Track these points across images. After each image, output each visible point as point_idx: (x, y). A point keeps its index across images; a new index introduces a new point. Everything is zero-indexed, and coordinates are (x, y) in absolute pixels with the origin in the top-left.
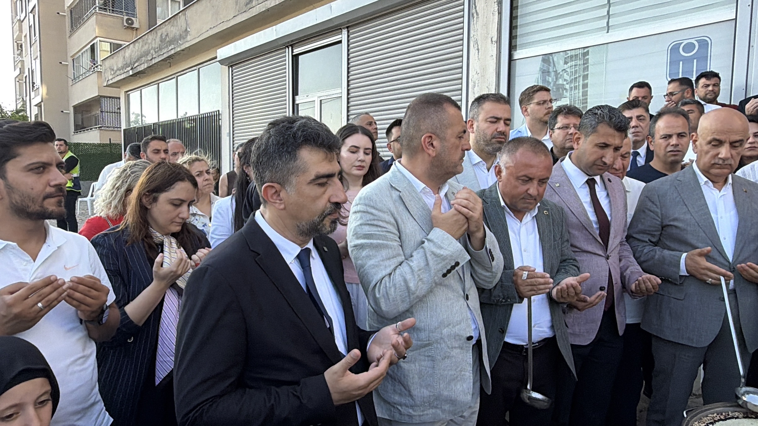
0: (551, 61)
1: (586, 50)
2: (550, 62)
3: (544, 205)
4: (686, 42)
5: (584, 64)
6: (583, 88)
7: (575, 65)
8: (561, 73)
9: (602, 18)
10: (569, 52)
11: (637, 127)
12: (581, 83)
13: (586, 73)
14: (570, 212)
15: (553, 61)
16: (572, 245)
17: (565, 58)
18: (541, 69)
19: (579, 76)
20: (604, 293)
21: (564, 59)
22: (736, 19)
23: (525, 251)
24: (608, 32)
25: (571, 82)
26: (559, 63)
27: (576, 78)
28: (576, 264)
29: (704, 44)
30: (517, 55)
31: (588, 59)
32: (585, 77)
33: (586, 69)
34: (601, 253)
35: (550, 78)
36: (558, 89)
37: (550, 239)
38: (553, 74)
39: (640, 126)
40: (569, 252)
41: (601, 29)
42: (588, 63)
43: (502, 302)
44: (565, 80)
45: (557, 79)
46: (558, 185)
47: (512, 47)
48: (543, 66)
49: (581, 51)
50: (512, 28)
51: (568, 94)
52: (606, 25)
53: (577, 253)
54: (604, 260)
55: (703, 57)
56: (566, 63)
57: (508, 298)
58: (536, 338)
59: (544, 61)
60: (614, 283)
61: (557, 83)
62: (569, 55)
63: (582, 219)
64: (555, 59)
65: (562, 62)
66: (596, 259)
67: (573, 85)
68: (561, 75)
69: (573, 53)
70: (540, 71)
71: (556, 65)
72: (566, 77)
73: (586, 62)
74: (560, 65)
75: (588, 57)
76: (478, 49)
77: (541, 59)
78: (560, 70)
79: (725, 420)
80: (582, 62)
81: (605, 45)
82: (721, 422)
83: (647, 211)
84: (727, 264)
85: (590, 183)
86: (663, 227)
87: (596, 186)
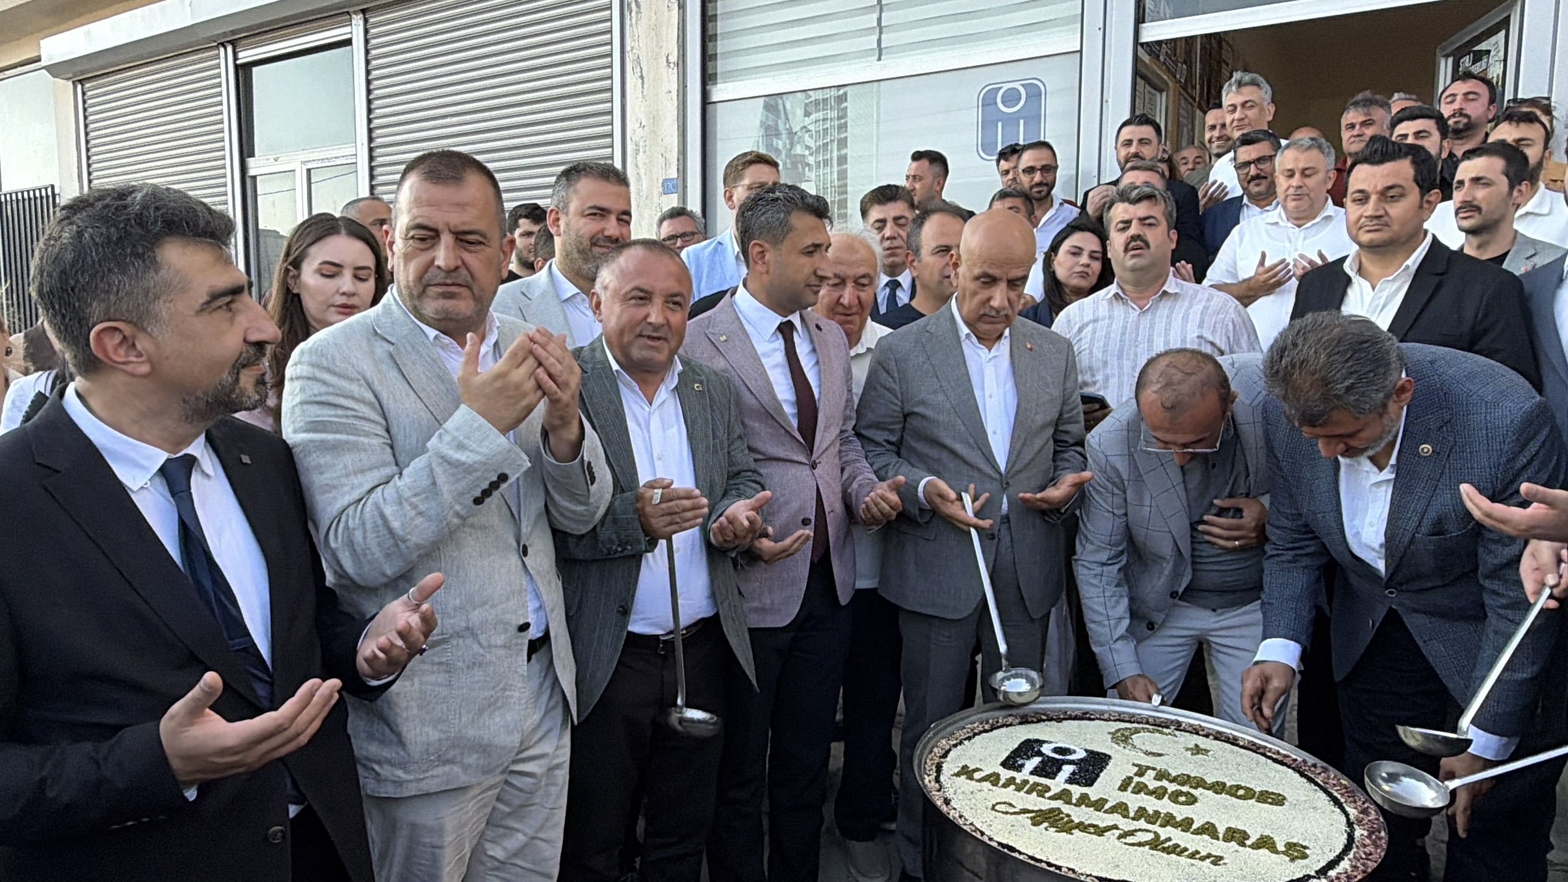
0: (781, 108)
1: (841, 92)
2: (778, 110)
3: (691, 372)
4: (1006, 87)
5: (839, 118)
6: (839, 164)
7: (824, 120)
8: (799, 134)
9: (868, 31)
10: (810, 93)
11: (894, 238)
12: (835, 154)
13: (843, 136)
14: (743, 388)
15: (784, 107)
16: (751, 449)
17: (806, 105)
18: (762, 123)
19: (832, 141)
20: (809, 531)
21: (803, 106)
22: (1081, 51)
23: (659, 459)
24: (879, 59)
25: (817, 151)
26: (794, 114)
27: (825, 145)
29: (1035, 93)
30: (719, 92)
31: (846, 109)
32: (843, 143)
33: (843, 127)
34: (802, 459)
35: (780, 143)
36: (794, 164)
37: (706, 436)
38: (784, 136)
39: (899, 235)
40: (745, 459)
41: (867, 53)
42: (845, 116)
44: (808, 147)
45: (792, 144)
46: (723, 338)
47: (708, 78)
48: (767, 117)
49: (834, 92)
50: (707, 38)
51: (813, 175)
52: (875, 46)
53: (759, 463)
54: (806, 471)
55: (1034, 117)
56: (807, 114)
57: (628, 543)
58: (685, 620)
59: (767, 107)
60: (827, 510)
61: (793, 152)
62: (813, 99)
63: (765, 399)
64: (788, 106)
65: (800, 112)
66: (794, 470)
67: (821, 158)
68: (800, 138)
69: (819, 95)
70: (761, 126)
71: (790, 117)
72: (810, 142)
73: (843, 115)
74: (798, 120)
75: (845, 105)
76: (642, 77)
77: (762, 104)
78: (798, 128)
79: (992, 730)
80: (835, 114)
81: (875, 84)
82: (984, 735)
83: (878, 387)
84: (997, 476)
85: (786, 330)
86: (906, 416)
87: (795, 334)
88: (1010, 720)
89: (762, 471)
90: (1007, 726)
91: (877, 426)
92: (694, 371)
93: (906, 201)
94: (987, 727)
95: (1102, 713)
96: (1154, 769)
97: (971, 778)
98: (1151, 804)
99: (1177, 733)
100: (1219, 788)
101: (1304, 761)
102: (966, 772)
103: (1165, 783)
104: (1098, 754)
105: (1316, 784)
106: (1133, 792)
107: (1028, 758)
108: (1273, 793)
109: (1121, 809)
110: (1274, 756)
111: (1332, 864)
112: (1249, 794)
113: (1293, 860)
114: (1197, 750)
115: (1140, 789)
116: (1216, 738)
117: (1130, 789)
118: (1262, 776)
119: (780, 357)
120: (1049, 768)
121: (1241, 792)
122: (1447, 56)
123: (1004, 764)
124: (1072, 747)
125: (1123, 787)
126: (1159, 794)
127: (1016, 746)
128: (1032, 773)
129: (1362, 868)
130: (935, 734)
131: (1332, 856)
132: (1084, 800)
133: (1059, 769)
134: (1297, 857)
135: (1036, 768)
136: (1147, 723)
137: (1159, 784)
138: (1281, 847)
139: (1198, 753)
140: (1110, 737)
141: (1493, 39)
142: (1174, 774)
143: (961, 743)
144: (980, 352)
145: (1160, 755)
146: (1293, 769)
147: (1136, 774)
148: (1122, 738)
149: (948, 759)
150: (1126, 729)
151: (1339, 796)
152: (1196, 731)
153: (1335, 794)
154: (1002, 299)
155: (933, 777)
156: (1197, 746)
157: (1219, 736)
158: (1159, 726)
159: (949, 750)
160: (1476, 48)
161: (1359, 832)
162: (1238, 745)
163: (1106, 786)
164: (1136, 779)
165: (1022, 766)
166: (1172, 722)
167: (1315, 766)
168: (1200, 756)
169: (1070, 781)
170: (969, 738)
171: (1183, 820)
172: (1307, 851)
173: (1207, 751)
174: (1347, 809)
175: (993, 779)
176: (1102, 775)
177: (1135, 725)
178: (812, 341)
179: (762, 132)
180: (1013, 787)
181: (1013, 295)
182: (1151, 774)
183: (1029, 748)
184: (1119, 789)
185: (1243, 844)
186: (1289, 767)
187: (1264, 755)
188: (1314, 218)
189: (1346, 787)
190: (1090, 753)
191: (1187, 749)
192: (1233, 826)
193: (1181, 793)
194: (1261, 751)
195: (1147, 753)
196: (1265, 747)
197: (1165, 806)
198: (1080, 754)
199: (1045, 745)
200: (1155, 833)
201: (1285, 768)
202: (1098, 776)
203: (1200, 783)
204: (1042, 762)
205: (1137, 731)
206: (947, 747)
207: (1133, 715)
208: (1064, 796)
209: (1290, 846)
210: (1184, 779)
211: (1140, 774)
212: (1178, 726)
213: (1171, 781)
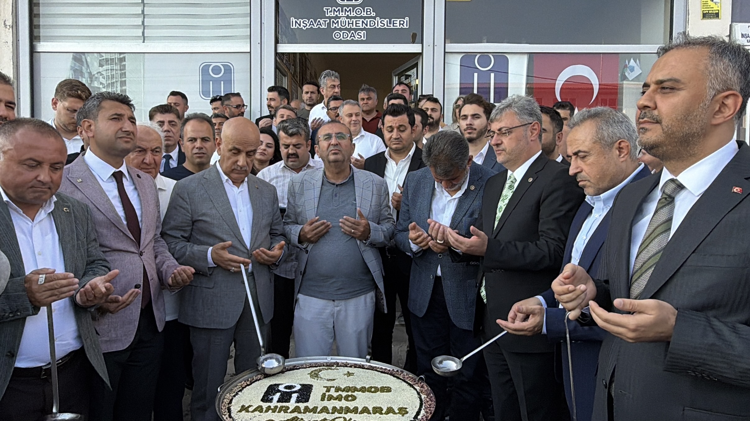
0: (84, 60)
1: (122, 56)
2: (82, 61)
3: (62, 201)
4: (213, 64)
5: (121, 70)
7: (111, 70)
8: (96, 75)
9: (137, 26)
10: (103, 55)
11: (169, 131)
13: (123, 79)
14: (95, 209)
15: (86, 60)
16: (101, 246)
17: (100, 60)
18: (72, 67)
19: (116, 81)
20: (140, 291)
21: (98, 61)
22: (250, 52)
23: (40, 254)
24: (144, 42)
25: (108, 85)
26: (93, 65)
27: (113, 83)
28: (107, 265)
29: (228, 70)
30: (41, 47)
31: (125, 65)
32: (123, 83)
33: (123, 75)
34: (133, 249)
35: (84, 79)
37: (72, 238)
38: (86, 75)
39: (172, 131)
40: (97, 252)
41: (137, 37)
42: (124, 69)
43: (9, 317)
44: (101, 83)
45: (91, 81)
46: (80, 180)
47: (34, 38)
48: (75, 64)
49: (117, 56)
50: (33, 16)
52: (141, 35)
53: (107, 254)
54: (137, 257)
55: (229, 81)
56: (101, 65)
57: (17, 311)
59: (75, 59)
60: (149, 278)
62: (104, 58)
63: (110, 215)
64: (88, 60)
65: (96, 64)
66: (128, 257)
68: (97, 78)
69: (109, 56)
70: (71, 69)
71: (90, 65)
72: (102, 81)
73: (123, 68)
74: (95, 68)
75: (124, 63)
77: (72, 56)
78: (95, 73)
79: (251, 384)
80: (118, 67)
81: (142, 54)
82: (248, 387)
83: (178, 208)
84: (246, 251)
85: (118, 177)
86: (194, 222)
87: (124, 180)
88: (259, 376)
89: (107, 259)
90: (258, 380)
91: (176, 228)
92: (63, 200)
93: (176, 114)
94: (248, 383)
95: (302, 365)
96: (333, 387)
97: (248, 411)
98: (338, 404)
99: (338, 368)
100: (363, 390)
101: (393, 370)
102: (244, 409)
103: (340, 393)
104: (306, 385)
105: (400, 379)
106: (328, 400)
107: (274, 395)
108: (386, 387)
109: (325, 410)
110: (380, 370)
111: (418, 413)
112: (376, 390)
113: (403, 415)
114: (349, 374)
115: (331, 398)
116: (355, 367)
117: (326, 399)
118: (378, 380)
119: (116, 192)
120: (286, 397)
121: (373, 390)
122: (396, 76)
123: (263, 400)
124: (293, 384)
125: (323, 399)
126: (339, 398)
127: (266, 390)
128: (278, 402)
129: (429, 412)
130: (223, 392)
131: (417, 410)
132: (307, 409)
133: (291, 397)
134: (404, 414)
135: (279, 399)
136: (324, 366)
137: (337, 394)
138: (397, 411)
139: (350, 376)
140: (309, 376)
141: (412, 71)
142: (343, 387)
143: (237, 394)
144: (234, 189)
145: (334, 380)
146: (390, 374)
147: (326, 391)
148: (315, 375)
149: (233, 403)
150: (315, 370)
151: (410, 383)
152: (346, 365)
153: (409, 382)
154: (243, 162)
155: (227, 416)
156: (348, 372)
157: (356, 366)
158: (329, 366)
159: (231, 400)
160: (407, 73)
161: (423, 396)
162: (364, 368)
163: (314, 400)
164: (327, 394)
165: (272, 399)
166: (334, 363)
167: (398, 371)
168: (351, 376)
169: (298, 401)
170: (241, 391)
171: (354, 408)
172: (407, 410)
173: (353, 374)
174: (416, 387)
175: (259, 409)
176: (311, 395)
177: (318, 368)
178: (134, 184)
179: (72, 72)
180: (270, 411)
181: (249, 160)
182: (333, 390)
183: (272, 389)
184: (321, 400)
185: (382, 414)
186: (388, 374)
187: (376, 370)
188: (357, 135)
189: (412, 378)
190: (303, 385)
191: (345, 375)
192: (375, 406)
193: (349, 396)
194: (375, 369)
195: (328, 380)
196: (376, 367)
197: (344, 404)
198: (298, 387)
199: (280, 386)
200: (344, 418)
201: (386, 375)
202: (310, 396)
203: (355, 389)
204: (281, 395)
205: (320, 371)
206: (231, 398)
207: (316, 363)
208: (297, 409)
209: (400, 409)
210: (348, 389)
211: (328, 391)
212: (337, 364)
213: (343, 391)
